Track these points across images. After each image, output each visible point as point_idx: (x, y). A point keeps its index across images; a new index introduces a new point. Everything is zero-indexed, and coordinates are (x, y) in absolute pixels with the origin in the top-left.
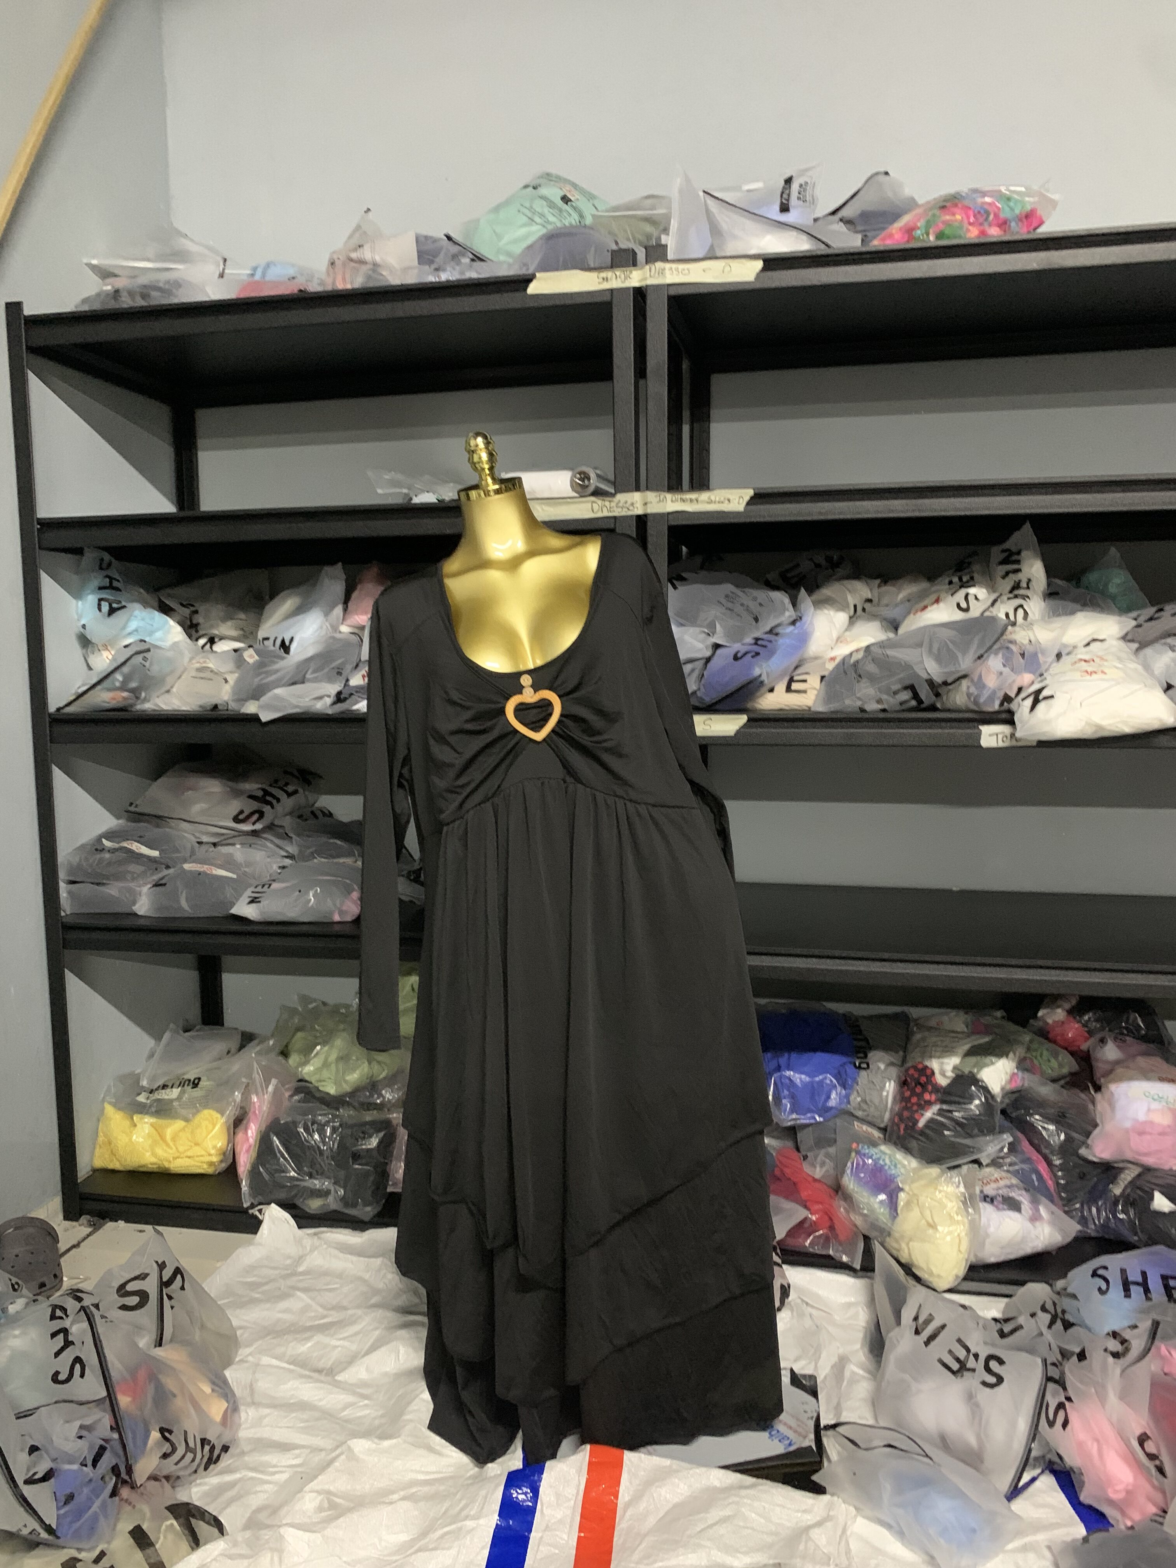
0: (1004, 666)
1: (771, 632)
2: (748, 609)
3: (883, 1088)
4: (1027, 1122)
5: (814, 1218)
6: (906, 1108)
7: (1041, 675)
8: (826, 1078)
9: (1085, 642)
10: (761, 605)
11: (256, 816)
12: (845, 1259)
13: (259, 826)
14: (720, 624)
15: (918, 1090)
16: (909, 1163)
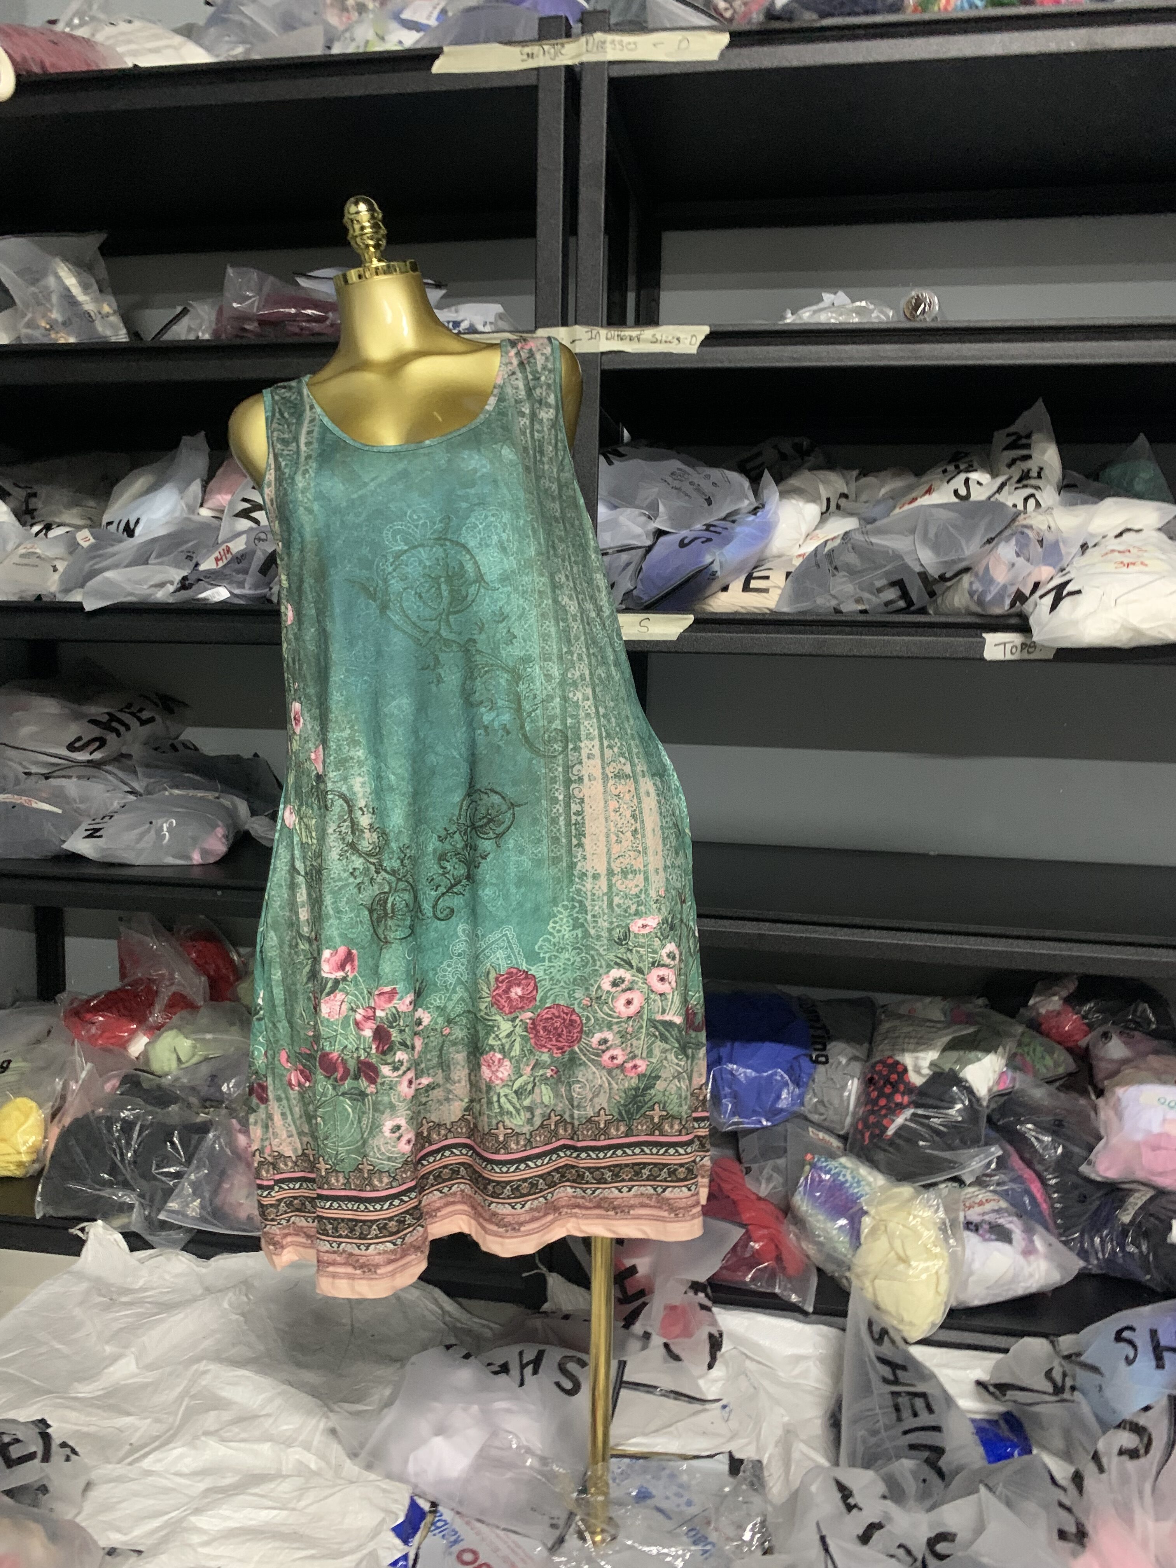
0: (1018, 555)
1: (724, 519)
2: (698, 489)
3: (844, 1087)
4: (1018, 1132)
5: (757, 1246)
6: (872, 1112)
7: (1062, 570)
8: (775, 1074)
9: (1119, 531)
10: (714, 484)
11: (97, 744)
12: (794, 1298)
13: (97, 756)
14: (665, 506)
15: (888, 1090)
16: (875, 1179)
